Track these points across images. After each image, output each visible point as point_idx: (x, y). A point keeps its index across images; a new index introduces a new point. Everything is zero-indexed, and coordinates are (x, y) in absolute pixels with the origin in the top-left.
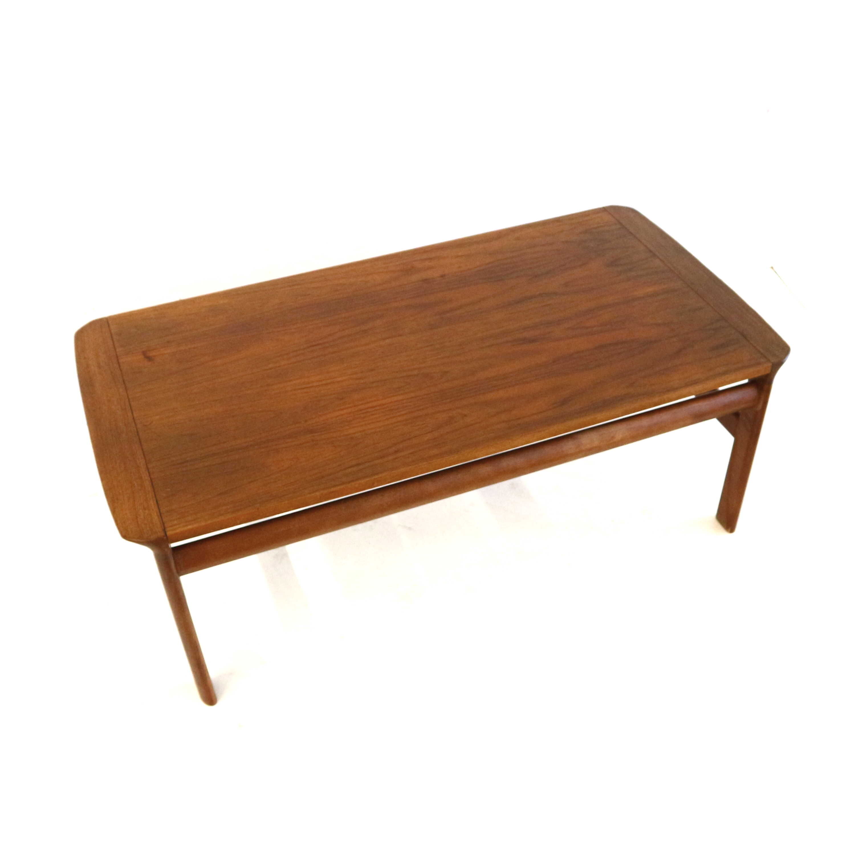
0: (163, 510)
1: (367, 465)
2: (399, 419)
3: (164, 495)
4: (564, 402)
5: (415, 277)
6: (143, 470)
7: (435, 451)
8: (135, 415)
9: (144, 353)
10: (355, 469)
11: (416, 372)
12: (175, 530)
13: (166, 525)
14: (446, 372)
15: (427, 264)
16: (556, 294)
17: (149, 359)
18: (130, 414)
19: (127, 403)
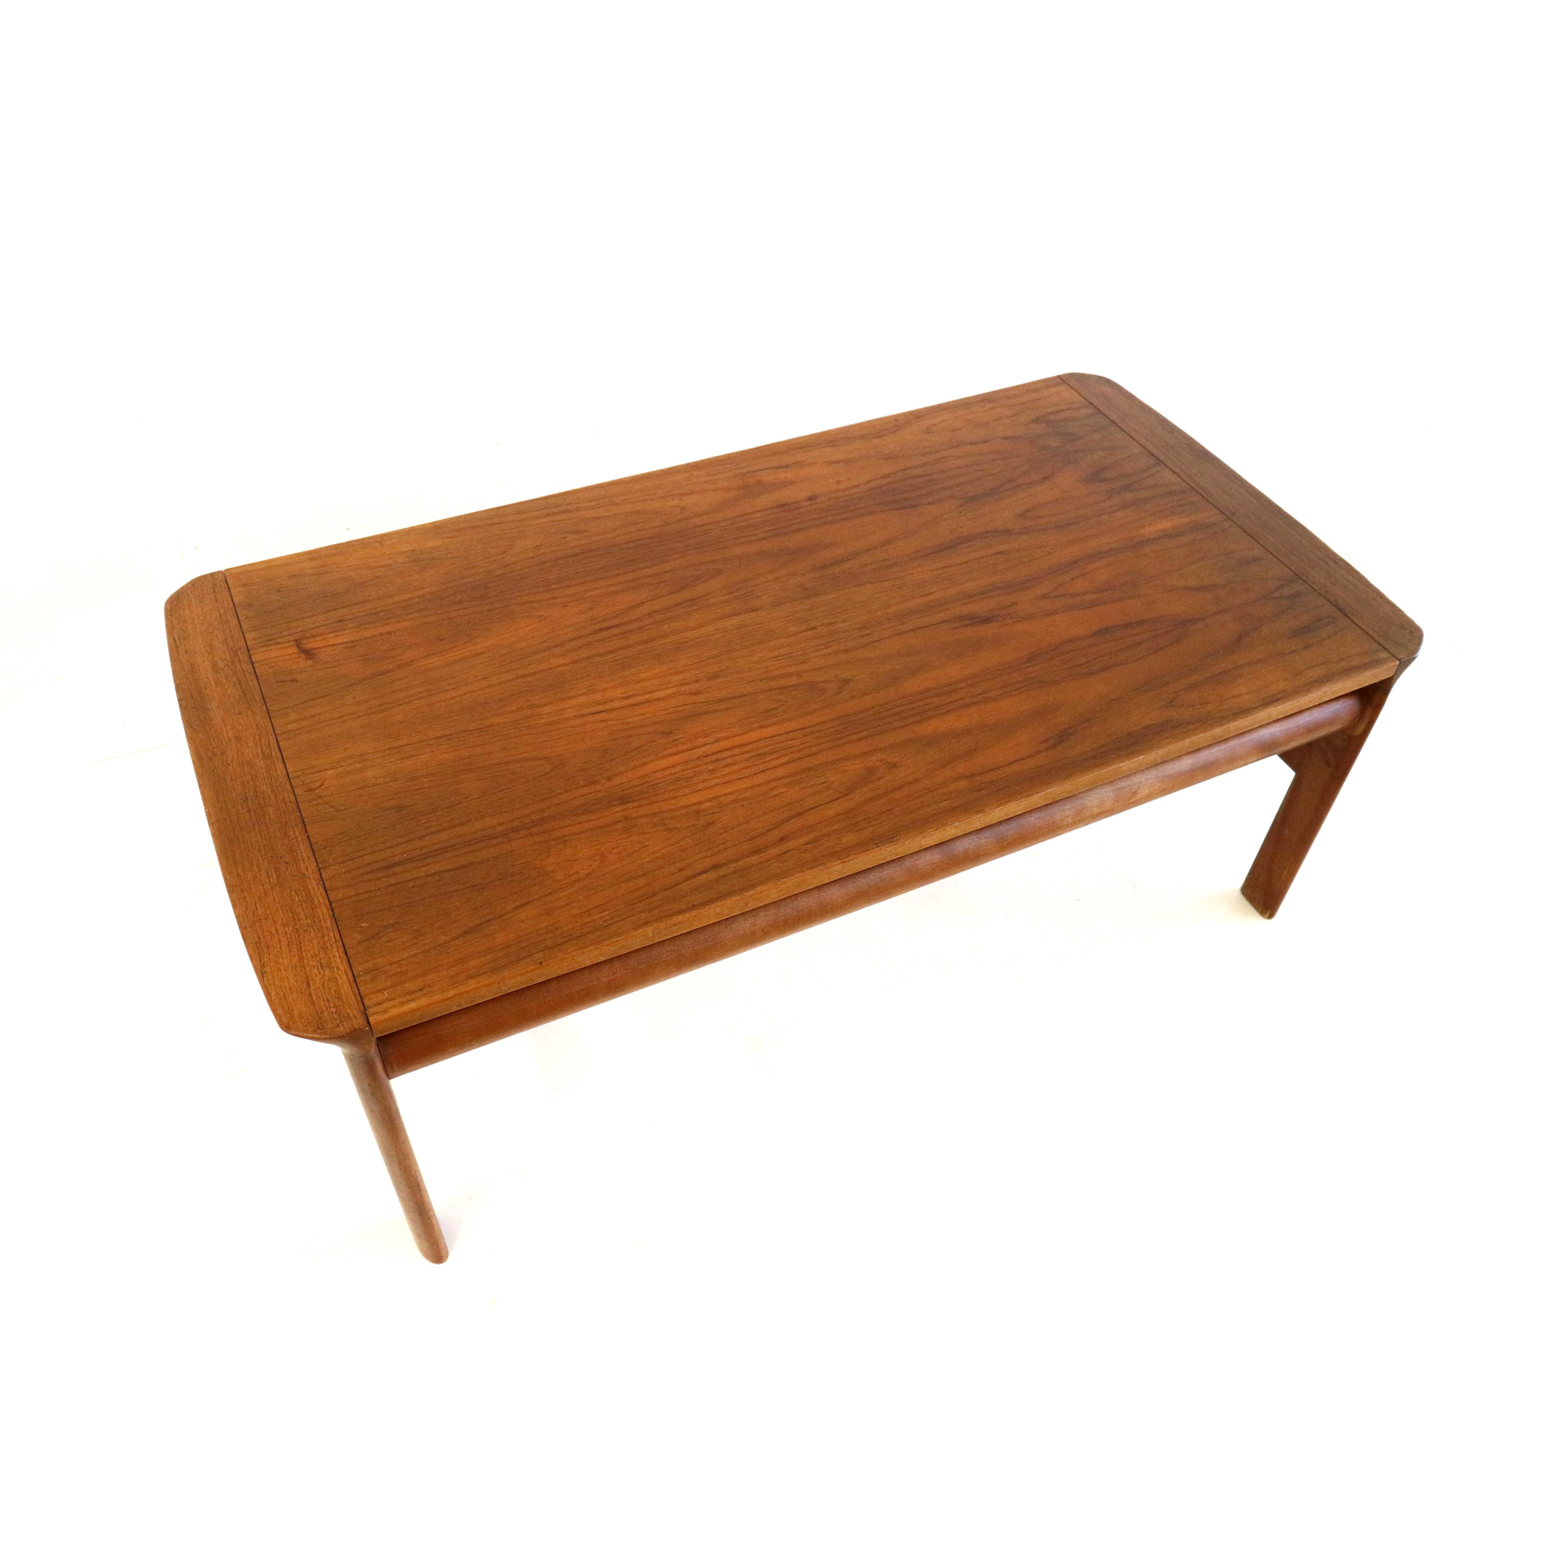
0: (359, 969)
1: (732, 867)
2: (779, 773)
3: (359, 937)
4: (1062, 738)
5: (767, 500)
6: (313, 883)
7: (850, 838)
8: (290, 769)
9: (298, 643)
10: (711, 876)
11: (793, 680)
12: (385, 1011)
13: (366, 1001)
14: (846, 681)
15: (782, 475)
16: (1008, 532)
17: (308, 654)
18: (280, 766)
19: (273, 743)
